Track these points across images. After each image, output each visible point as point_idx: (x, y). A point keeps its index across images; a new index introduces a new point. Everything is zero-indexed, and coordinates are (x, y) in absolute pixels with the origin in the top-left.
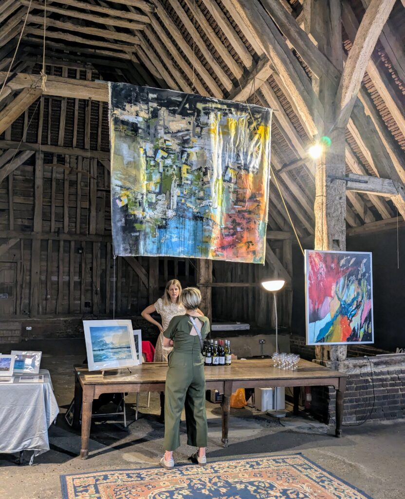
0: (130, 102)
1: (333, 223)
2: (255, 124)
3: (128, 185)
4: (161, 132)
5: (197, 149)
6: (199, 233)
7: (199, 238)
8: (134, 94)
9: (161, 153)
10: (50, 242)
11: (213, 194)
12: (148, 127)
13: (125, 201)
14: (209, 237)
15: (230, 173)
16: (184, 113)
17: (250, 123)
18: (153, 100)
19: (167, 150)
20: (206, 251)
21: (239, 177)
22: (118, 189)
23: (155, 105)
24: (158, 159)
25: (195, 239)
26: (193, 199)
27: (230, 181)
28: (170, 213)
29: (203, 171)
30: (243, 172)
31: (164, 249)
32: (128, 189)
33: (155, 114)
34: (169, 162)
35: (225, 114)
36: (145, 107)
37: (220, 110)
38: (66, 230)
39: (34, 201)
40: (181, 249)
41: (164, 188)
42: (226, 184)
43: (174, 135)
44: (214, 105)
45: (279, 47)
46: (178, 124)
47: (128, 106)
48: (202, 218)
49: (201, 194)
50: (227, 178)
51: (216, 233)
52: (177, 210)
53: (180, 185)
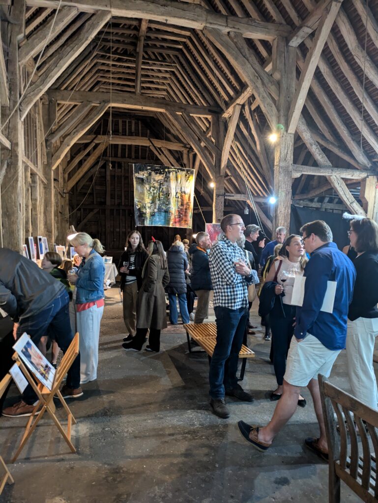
0: (141, 171)
1: (218, 213)
2: (188, 176)
3: (140, 200)
4: (152, 181)
5: (165, 186)
6: (166, 217)
7: (166, 219)
8: (142, 168)
9: (152, 189)
10: (115, 211)
11: (172, 203)
12: (148, 179)
13: (139, 206)
14: (170, 219)
15: (179, 195)
16: (160, 173)
17: (186, 175)
18: (149, 169)
19: (154, 187)
20: (169, 224)
21: (182, 196)
22: (137, 202)
23: (150, 171)
24: (151, 191)
25: (165, 220)
26: (164, 205)
27: (178, 198)
28: (156, 210)
29: (168, 195)
30: (183, 194)
31: (153, 223)
32: (140, 202)
33: (150, 174)
34: (155, 191)
35: (176, 173)
36: (146, 172)
37: (174, 171)
38: (123, 204)
39: (106, 188)
40: (160, 223)
41: (153, 202)
42: (177, 199)
43: (157, 182)
44: (172, 170)
45: (197, 146)
46: (159, 177)
47: (140, 172)
48: (167, 212)
49: (167, 203)
50: (177, 197)
51: (172, 217)
52: (158, 209)
53: (159, 200)
